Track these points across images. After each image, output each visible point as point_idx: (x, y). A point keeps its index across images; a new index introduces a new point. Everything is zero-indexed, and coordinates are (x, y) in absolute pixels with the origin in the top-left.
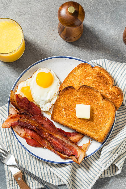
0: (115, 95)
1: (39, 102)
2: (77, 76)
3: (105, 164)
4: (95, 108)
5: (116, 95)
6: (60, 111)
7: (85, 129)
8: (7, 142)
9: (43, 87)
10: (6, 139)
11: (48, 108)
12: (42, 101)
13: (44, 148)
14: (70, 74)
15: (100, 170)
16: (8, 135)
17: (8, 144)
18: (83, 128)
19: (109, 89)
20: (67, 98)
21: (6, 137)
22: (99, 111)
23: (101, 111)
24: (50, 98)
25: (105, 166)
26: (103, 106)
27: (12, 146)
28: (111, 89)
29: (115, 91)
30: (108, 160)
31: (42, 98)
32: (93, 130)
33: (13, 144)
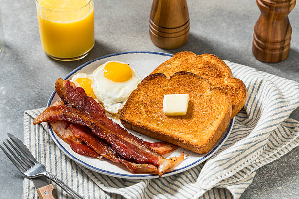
0: (233, 90)
1: (104, 99)
2: (172, 69)
3: (207, 182)
4: (197, 101)
5: (235, 89)
6: (137, 108)
7: (175, 131)
8: (37, 151)
9: (113, 80)
10: (37, 148)
11: (118, 109)
12: (110, 97)
13: (101, 157)
14: (160, 66)
15: (197, 192)
16: (41, 143)
17: (37, 154)
18: (173, 129)
19: (224, 82)
20: (151, 90)
21: (37, 144)
22: (204, 105)
23: (207, 104)
24: (123, 95)
25: (208, 184)
26: (210, 98)
27: (45, 157)
28: (226, 82)
29: (233, 85)
30: (213, 174)
31: (109, 94)
32: (190, 132)
33: (48, 155)
